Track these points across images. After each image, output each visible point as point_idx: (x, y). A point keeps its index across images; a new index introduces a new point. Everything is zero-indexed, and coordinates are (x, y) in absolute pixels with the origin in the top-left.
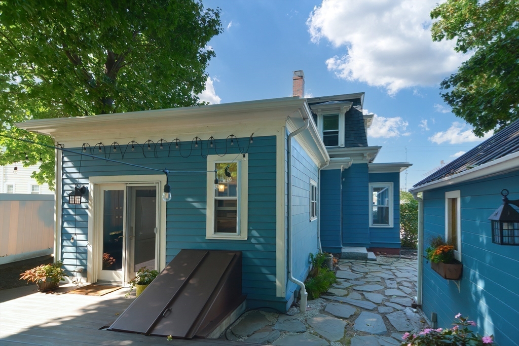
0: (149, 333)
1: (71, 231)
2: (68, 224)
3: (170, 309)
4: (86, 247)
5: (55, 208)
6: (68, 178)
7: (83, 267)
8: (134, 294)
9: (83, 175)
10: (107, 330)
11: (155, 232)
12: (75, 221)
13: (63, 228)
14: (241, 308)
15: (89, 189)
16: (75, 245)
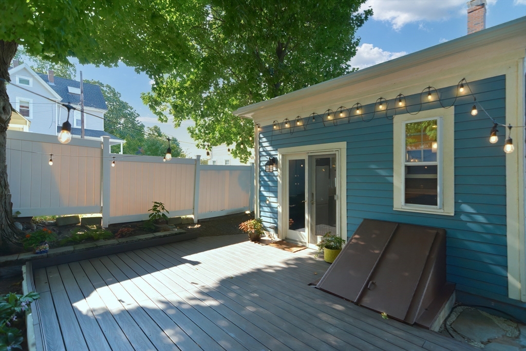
0: (358, 303)
1: (265, 194)
2: (265, 188)
3: (374, 282)
4: (277, 208)
5: (255, 175)
6: (264, 151)
7: (275, 225)
8: (323, 257)
9: (273, 148)
10: (315, 288)
11: (336, 198)
12: (269, 186)
13: (260, 191)
14: (452, 301)
15: (278, 159)
16: (269, 206)
